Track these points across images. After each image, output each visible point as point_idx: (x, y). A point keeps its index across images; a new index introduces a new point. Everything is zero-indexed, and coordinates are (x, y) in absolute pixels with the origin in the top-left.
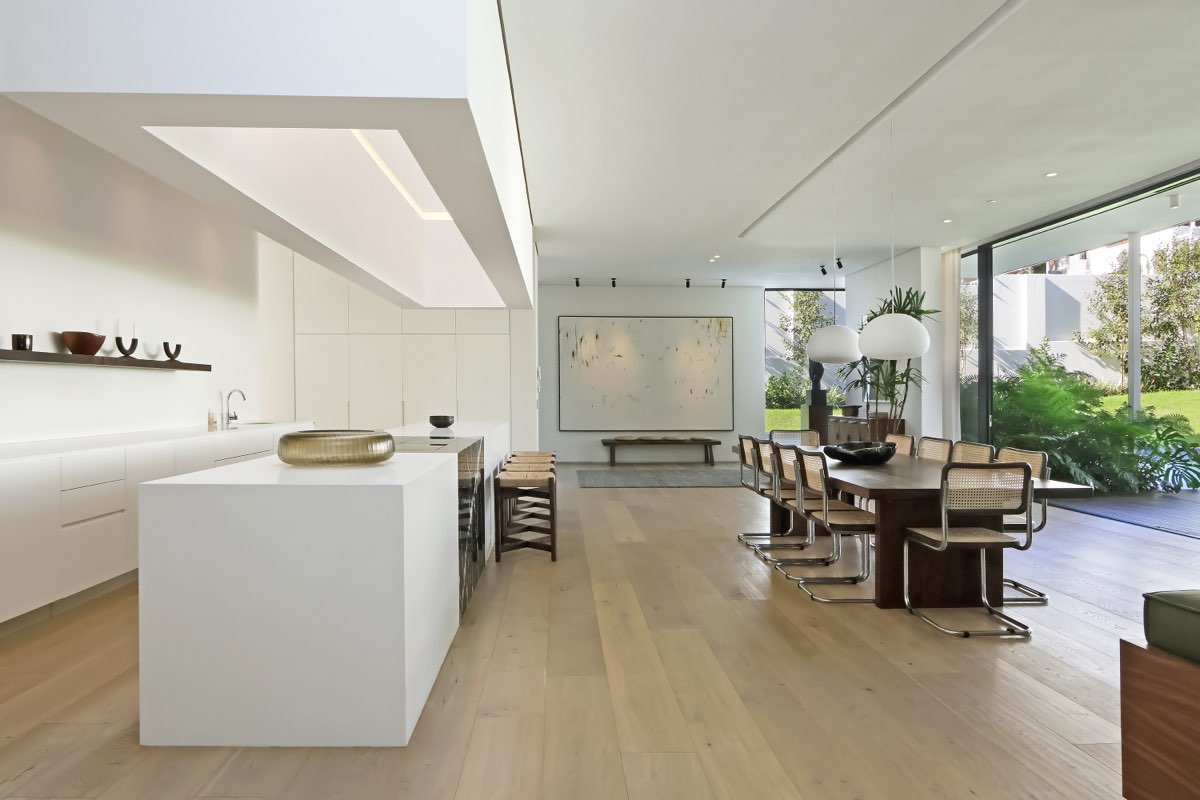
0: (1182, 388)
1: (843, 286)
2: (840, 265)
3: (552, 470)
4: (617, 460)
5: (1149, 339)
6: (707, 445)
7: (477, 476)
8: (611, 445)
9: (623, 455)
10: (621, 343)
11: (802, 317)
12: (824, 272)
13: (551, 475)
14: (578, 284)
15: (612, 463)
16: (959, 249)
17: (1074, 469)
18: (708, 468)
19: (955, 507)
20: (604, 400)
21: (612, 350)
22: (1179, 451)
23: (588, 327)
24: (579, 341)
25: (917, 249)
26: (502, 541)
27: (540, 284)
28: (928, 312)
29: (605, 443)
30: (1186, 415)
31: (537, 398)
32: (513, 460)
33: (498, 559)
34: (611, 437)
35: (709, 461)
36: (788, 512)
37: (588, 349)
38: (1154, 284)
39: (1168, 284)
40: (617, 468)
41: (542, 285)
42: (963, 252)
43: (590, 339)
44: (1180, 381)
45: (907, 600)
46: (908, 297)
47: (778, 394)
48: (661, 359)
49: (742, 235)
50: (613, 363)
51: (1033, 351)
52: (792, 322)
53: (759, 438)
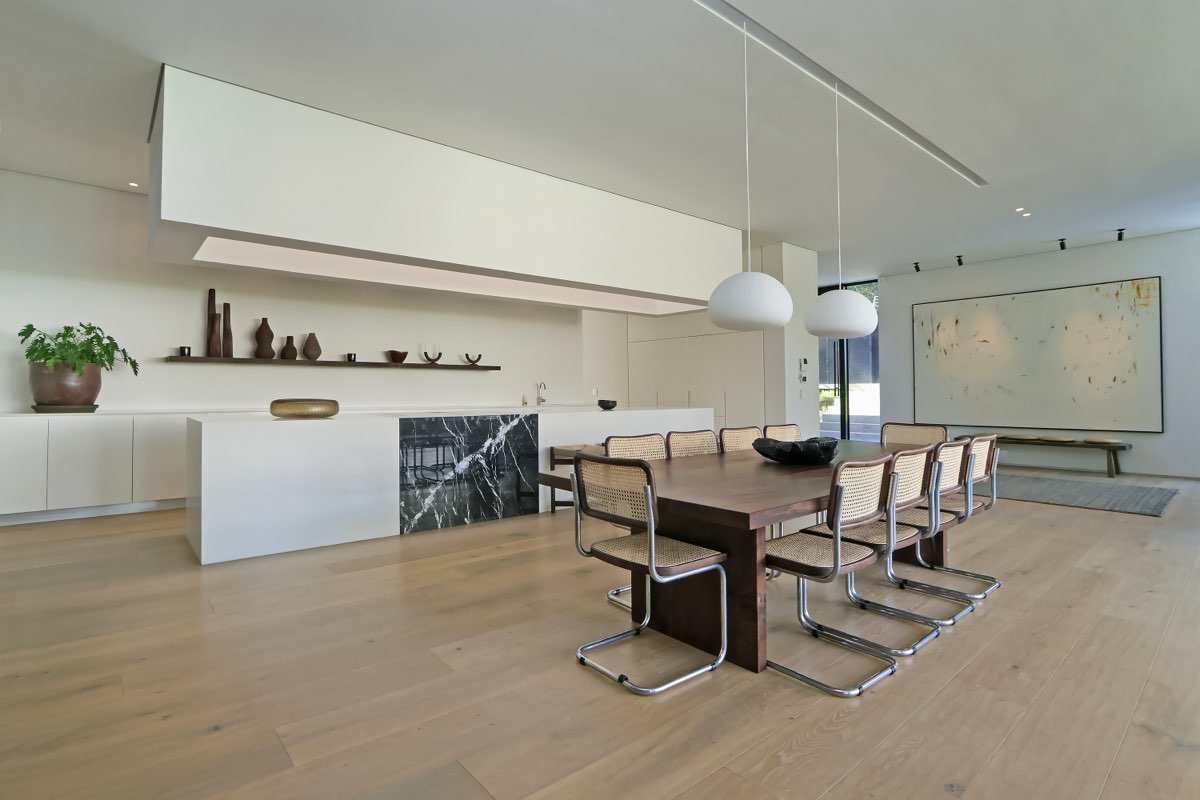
6: (1114, 451)
10: (987, 325)
14: (917, 269)
18: (1114, 480)
20: (966, 391)
21: (975, 335)
23: (946, 313)
24: (935, 328)
37: (946, 336)
43: (949, 327)
48: (1043, 341)
50: (977, 350)
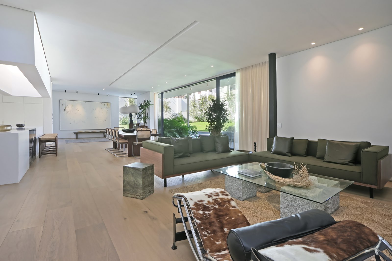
0: (204, 121)
1: (137, 98)
2: (134, 94)
3: (56, 136)
4: (78, 137)
5: (199, 112)
6: (104, 133)
7: (34, 138)
8: (77, 134)
9: (80, 136)
10: (79, 107)
11: (130, 104)
12: (131, 95)
13: (56, 137)
14: (66, 92)
15: (77, 138)
16: (158, 93)
17: (177, 135)
18: (104, 138)
19: (139, 137)
20: (74, 122)
21: (77, 109)
22: (194, 132)
23: (69, 104)
24: (66, 107)
25: (149, 92)
26: (41, 153)
27: (53, 91)
28: (151, 105)
29: (75, 133)
30: (196, 126)
31: (52, 121)
32: (44, 135)
33: (40, 157)
34: (77, 131)
35: (105, 136)
36: (117, 143)
37: (69, 108)
38: (199, 102)
39: (201, 102)
40: (78, 139)
41: (54, 91)
42: (159, 93)
43: (70, 106)
44: (204, 120)
45: (133, 155)
46: (147, 101)
47: (125, 121)
48: (91, 112)
49: (110, 85)
50: (77, 113)
51: (179, 114)
52: (128, 105)
53: (109, 128)
